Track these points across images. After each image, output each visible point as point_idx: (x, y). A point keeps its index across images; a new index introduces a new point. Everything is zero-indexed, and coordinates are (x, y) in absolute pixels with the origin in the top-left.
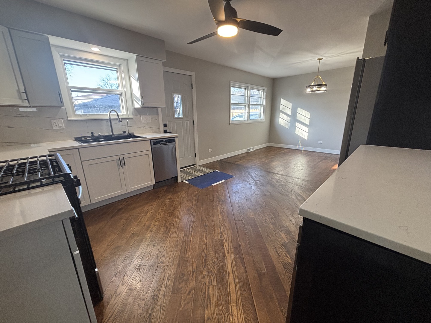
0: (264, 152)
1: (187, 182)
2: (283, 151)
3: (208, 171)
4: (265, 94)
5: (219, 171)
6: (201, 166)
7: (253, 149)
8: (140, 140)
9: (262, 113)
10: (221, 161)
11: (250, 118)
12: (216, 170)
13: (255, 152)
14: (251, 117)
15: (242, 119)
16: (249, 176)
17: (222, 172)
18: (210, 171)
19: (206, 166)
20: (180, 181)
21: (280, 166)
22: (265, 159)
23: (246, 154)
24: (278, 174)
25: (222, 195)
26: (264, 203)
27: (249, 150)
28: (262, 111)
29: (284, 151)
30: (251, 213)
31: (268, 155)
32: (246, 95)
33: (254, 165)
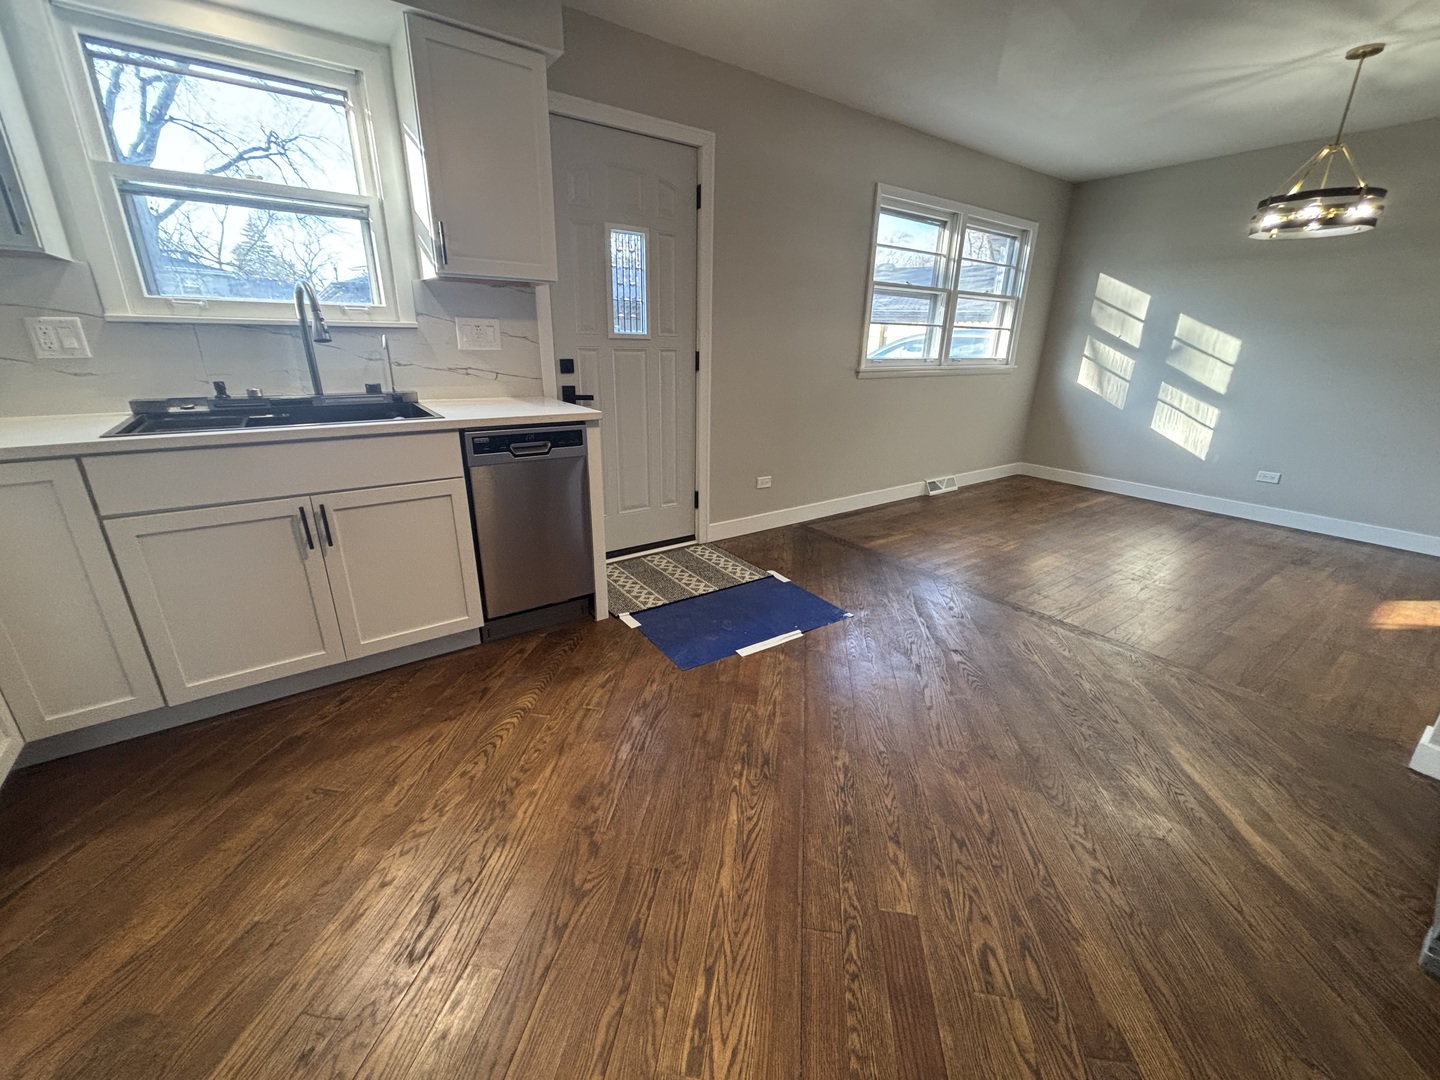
0: (1000, 502)
1: (633, 623)
2: (1084, 501)
3: (739, 574)
4: (1028, 249)
5: (785, 580)
6: (716, 545)
7: (951, 482)
8: (423, 429)
9: (1006, 335)
10: (805, 527)
11: (951, 355)
12: (772, 572)
13: (960, 497)
14: (954, 352)
15: (918, 355)
16: (919, 620)
17: (798, 584)
18: (745, 574)
19: (737, 548)
20: (607, 616)
21: (1072, 580)
22: (1002, 538)
23: (917, 505)
24: (1061, 623)
25: (771, 721)
26: (980, 811)
27: (934, 486)
28: (1008, 322)
29: (1087, 504)
30: (902, 874)
31: (1016, 516)
32: (945, 252)
33: (948, 564)
